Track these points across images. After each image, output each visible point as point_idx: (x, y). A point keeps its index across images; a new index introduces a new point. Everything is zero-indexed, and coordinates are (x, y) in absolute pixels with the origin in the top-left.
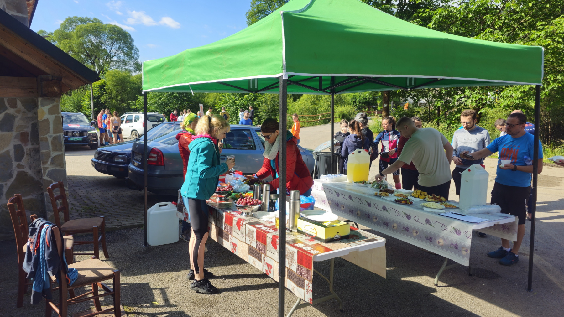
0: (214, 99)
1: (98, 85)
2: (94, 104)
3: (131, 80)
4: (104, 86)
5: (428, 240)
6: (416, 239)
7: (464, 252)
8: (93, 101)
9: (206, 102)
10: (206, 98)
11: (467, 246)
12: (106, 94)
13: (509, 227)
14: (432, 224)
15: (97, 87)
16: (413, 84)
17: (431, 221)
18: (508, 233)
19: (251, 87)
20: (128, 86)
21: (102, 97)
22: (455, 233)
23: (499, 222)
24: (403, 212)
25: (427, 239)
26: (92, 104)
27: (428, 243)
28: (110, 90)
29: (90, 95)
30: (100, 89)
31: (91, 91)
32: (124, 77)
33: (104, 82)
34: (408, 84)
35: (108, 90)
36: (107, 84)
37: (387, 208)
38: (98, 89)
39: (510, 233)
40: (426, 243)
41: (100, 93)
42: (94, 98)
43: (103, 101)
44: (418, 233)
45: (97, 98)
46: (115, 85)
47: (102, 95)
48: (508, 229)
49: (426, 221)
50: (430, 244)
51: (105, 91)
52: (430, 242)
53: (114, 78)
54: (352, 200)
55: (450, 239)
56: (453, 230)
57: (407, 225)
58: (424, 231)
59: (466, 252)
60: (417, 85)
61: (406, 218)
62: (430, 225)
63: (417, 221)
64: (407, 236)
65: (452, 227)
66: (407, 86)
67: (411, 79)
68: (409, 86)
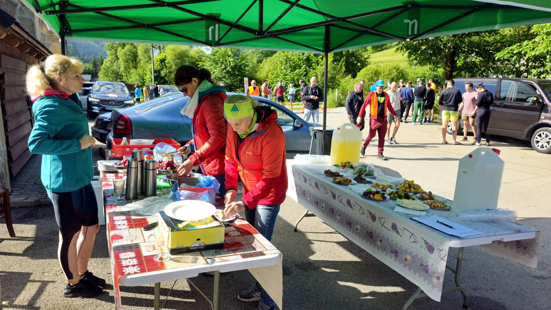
0: (267, 74)
1: (159, 59)
2: (155, 77)
3: (190, 55)
4: (165, 60)
5: (393, 254)
7: (435, 280)
8: (154, 74)
9: (258, 77)
10: (258, 74)
11: (439, 271)
12: (166, 68)
13: (526, 245)
14: (400, 231)
15: (158, 61)
16: (416, 33)
17: (398, 227)
18: (524, 254)
19: (210, 39)
20: (186, 60)
21: (162, 71)
22: (426, 249)
23: (502, 239)
24: (368, 210)
25: (392, 252)
26: (153, 78)
27: (393, 258)
28: (169, 64)
29: (151, 69)
30: (161, 63)
31: (152, 65)
32: (183, 51)
33: (165, 56)
34: (410, 34)
35: (168, 64)
36: (167, 58)
37: (351, 202)
38: (158, 63)
39: (527, 255)
40: (391, 257)
41: (160, 67)
42: (155, 72)
43: (163, 75)
44: (383, 242)
45: (157, 72)
46: (175, 60)
47: (162, 69)
48: (525, 248)
49: (392, 227)
50: (396, 261)
51: (165, 65)
52: (396, 256)
53: (174, 53)
54: (318, 188)
55: (419, 257)
56: (424, 244)
57: (371, 229)
58: (390, 240)
59: (437, 281)
60: (421, 32)
61: (371, 219)
62: (397, 232)
63: (383, 225)
64: (371, 244)
65: (423, 239)
66: (408, 36)
67: (413, 25)
68: (410, 36)
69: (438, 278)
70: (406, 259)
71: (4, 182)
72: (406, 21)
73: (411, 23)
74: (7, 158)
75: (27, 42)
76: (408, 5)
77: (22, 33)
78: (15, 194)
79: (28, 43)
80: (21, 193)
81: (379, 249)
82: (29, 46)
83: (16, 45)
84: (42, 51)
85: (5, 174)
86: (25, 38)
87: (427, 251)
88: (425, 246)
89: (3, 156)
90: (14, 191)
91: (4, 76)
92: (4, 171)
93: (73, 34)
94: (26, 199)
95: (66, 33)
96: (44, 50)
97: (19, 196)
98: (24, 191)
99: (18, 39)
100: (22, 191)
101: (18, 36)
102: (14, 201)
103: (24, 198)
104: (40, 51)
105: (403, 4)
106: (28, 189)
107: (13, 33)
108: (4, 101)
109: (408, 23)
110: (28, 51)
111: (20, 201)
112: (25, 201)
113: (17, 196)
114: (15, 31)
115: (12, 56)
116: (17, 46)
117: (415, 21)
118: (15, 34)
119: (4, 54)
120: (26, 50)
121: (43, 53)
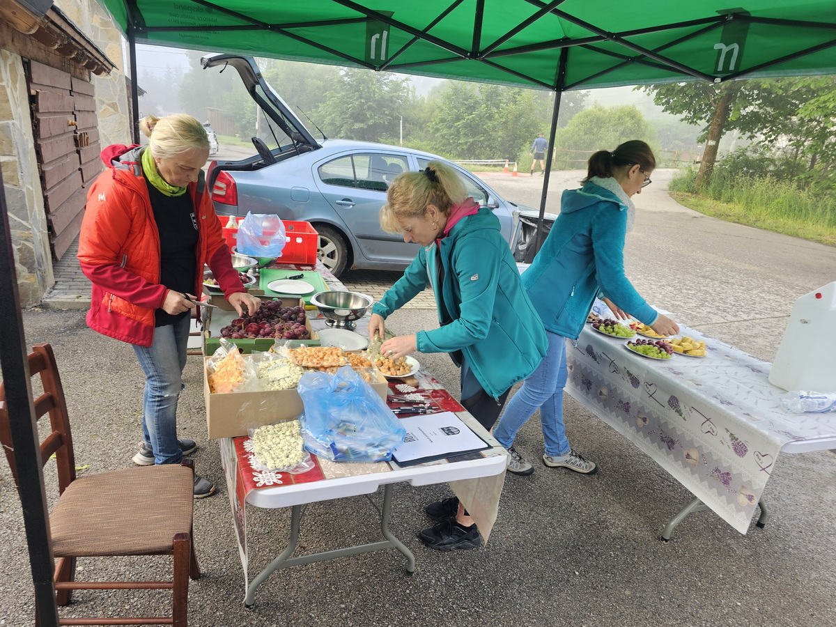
5: (665, 444)
6: (641, 433)
7: (742, 499)
11: (754, 487)
14: (683, 411)
16: (732, 67)
17: (681, 405)
19: (373, 57)
22: (731, 447)
24: (626, 369)
25: (663, 440)
27: (664, 450)
34: (720, 69)
40: (660, 448)
44: (647, 422)
49: (669, 402)
50: (668, 454)
52: (669, 448)
55: (715, 458)
56: (728, 438)
57: (629, 398)
58: (662, 422)
59: (748, 501)
60: (741, 69)
61: (630, 383)
62: (679, 412)
63: (651, 396)
64: (624, 421)
65: (728, 431)
66: (716, 72)
67: (730, 54)
68: (720, 72)
69: (750, 498)
70: (688, 456)
71: (43, 269)
72: (717, 46)
73: (725, 49)
74: (47, 232)
75: (72, 41)
76: (727, 15)
77: (64, 26)
78: (61, 287)
79: (74, 43)
80: (70, 286)
81: (638, 431)
82: (76, 48)
83: (54, 45)
84: (96, 58)
85: (44, 257)
86: (68, 35)
87: (732, 450)
88: (730, 443)
89: (41, 229)
90: (59, 283)
91: (38, 97)
92: (43, 253)
93: (150, 33)
94: (78, 297)
95: (137, 31)
96: (98, 56)
97: (66, 291)
98: (74, 283)
99: (59, 35)
100: (71, 283)
101: (58, 31)
102: (60, 300)
103: (75, 296)
104: (92, 57)
105: (719, 15)
106: (79, 280)
107: (50, 24)
108: (38, 139)
109: (720, 51)
110: (73, 56)
111: (69, 300)
112: (77, 300)
113: (64, 291)
114: (53, 22)
115: (48, 64)
116: (56, 47)
117: (736, 47)
118: (53, 27)
119: (37, 60)
120: (71, 55)
121: (97, 61)
